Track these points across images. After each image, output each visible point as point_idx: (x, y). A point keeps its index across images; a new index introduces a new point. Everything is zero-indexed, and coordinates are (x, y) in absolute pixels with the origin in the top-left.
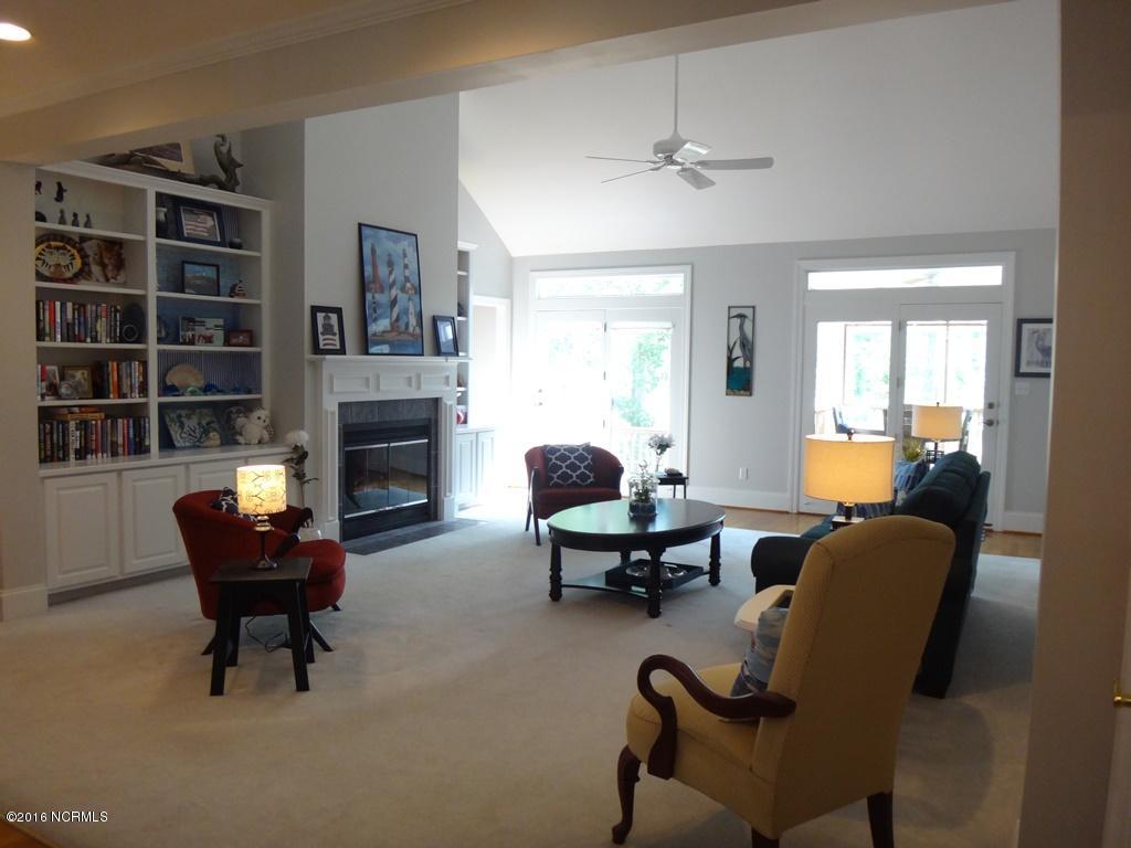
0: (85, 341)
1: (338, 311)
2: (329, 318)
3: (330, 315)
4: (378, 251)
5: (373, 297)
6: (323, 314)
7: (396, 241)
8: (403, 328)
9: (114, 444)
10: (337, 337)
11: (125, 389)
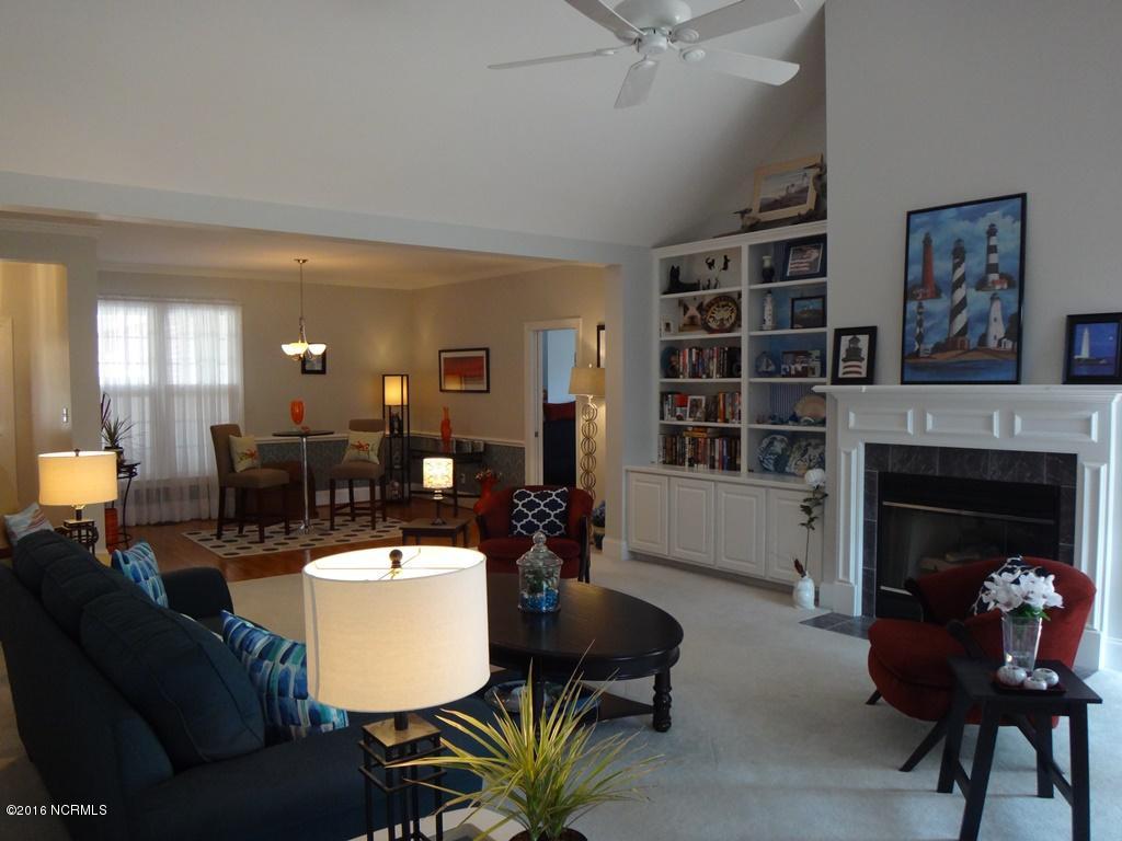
0: (701, 377)
1: (872, 332)
2: (858, 340)
3: (859, 336)
4: (936, 241)
5: (920, 306)
6: (850, 337)
7: (973, 218)
8: (973, 341)
9: (713, 458)
10: (864, 364)
11: (728, 416)
